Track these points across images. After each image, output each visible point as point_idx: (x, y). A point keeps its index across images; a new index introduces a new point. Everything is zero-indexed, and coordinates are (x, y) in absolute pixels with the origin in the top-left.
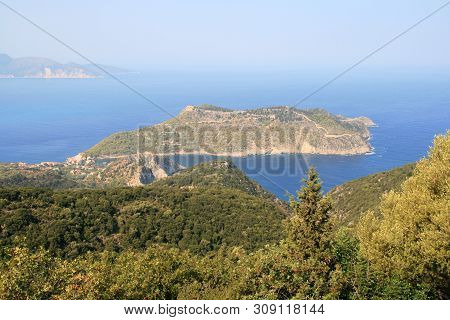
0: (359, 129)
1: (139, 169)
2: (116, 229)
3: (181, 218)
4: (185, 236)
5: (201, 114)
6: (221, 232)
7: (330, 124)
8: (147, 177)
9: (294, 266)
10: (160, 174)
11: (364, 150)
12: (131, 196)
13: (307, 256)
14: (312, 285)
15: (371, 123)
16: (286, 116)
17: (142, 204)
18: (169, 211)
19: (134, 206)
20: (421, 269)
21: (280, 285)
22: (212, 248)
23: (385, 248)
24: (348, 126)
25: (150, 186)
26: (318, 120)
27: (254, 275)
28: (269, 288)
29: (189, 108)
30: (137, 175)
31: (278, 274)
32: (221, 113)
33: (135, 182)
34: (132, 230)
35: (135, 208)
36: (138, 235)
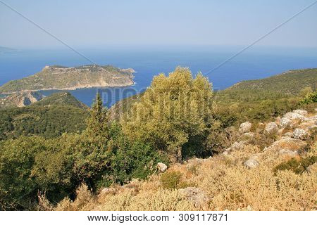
0: (128, 74)
1: (23, 98)
2: (12, 129)
3: (45, 121)
4: (47, 129)
5: (53, 70)
6: (65, 127)
7: (115, 72)
8: (27, 101)
9: (91, 140)
10: (34, 100)
11: (130, 84)
12: (20, 112)
13: (97, 135)
14: (99, 148)
15: (134, 71)
16: (94, 69)
17: (25, 115)
18: (39, 118)
19: (21, 117)
20: (148, 136)
21: (85, 149)
23: (133, 128)
24: (123, 73)
25: (29, 106)
26: (109, 70)
27: (72, 146)
28: (79, 151)
29: (47, 67)
30: (22, 102)
31: (83, 144)
32: (63, 69)
33: (21, 105)
34: (21, 129)
35: (22, 118)
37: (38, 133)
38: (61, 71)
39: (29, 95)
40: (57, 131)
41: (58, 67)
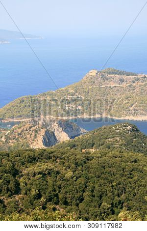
1: (43, 132)
2: (17, 191)
3: (82, 180)
4: (86, 199)
5: (105, 78)
6: (123, 196)
8: (50, 139)
10: (63, 137)
12: (34, 158)
17: (44, 166)
18: (70, 174)
19: (35, 168)
22: (113, 212)
25: (53, 148)
29: (93, 73)
30: (40, 138)
32: (125, 77)
33: (38, 145)
34: (34, 192)
35: (37, 170)
36: (39, 196)
37: (66, 203)
38: (122, 81)
39: (55, 126)
40: (105, 205)
41: (114, 72)
